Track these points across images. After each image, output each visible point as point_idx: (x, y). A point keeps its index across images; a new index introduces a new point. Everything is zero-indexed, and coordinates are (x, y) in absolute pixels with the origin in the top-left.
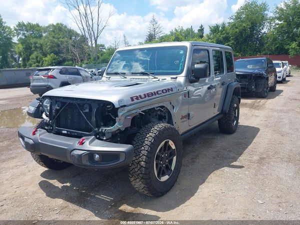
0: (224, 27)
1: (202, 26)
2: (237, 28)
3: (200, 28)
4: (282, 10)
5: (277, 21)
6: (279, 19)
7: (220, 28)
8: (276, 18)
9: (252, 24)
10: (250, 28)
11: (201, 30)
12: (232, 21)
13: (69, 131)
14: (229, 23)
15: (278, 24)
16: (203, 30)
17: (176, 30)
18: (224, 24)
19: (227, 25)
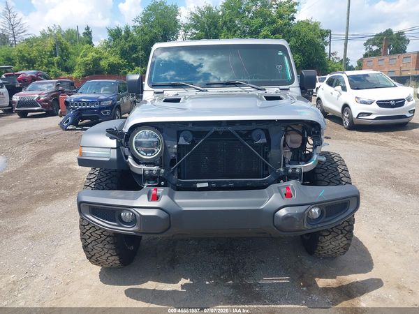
0: (127, 32)
1: (88, 28)
2: (146, 34)
3: (86, 31)
4: (197, 16)
5: (194, 31)
6: (195, 27)
7: (123, 33)
8: (191, 25)
9: (164, 31)
10: (162, 36)
11: (88, 33)
12: (137, 24)
13: (214, 182)
14: (135, 27)
15: (196, 33)
16: (90, 33)
17: (50, 31)
18: (127, 28)
19: (131, 29)
